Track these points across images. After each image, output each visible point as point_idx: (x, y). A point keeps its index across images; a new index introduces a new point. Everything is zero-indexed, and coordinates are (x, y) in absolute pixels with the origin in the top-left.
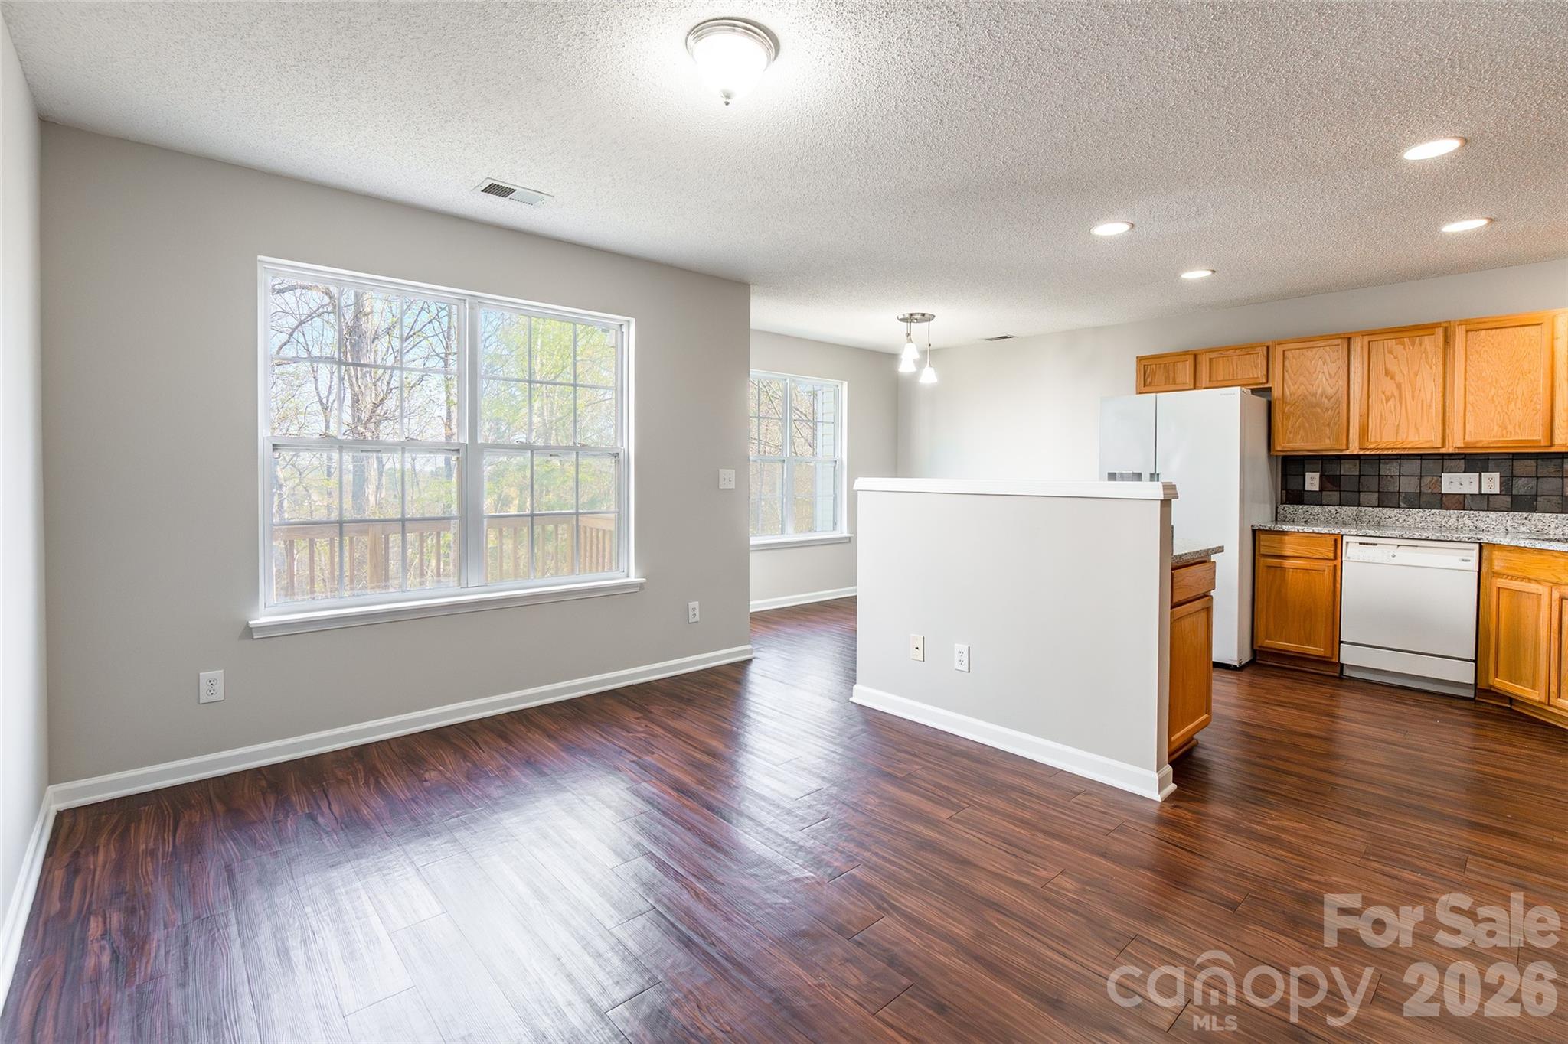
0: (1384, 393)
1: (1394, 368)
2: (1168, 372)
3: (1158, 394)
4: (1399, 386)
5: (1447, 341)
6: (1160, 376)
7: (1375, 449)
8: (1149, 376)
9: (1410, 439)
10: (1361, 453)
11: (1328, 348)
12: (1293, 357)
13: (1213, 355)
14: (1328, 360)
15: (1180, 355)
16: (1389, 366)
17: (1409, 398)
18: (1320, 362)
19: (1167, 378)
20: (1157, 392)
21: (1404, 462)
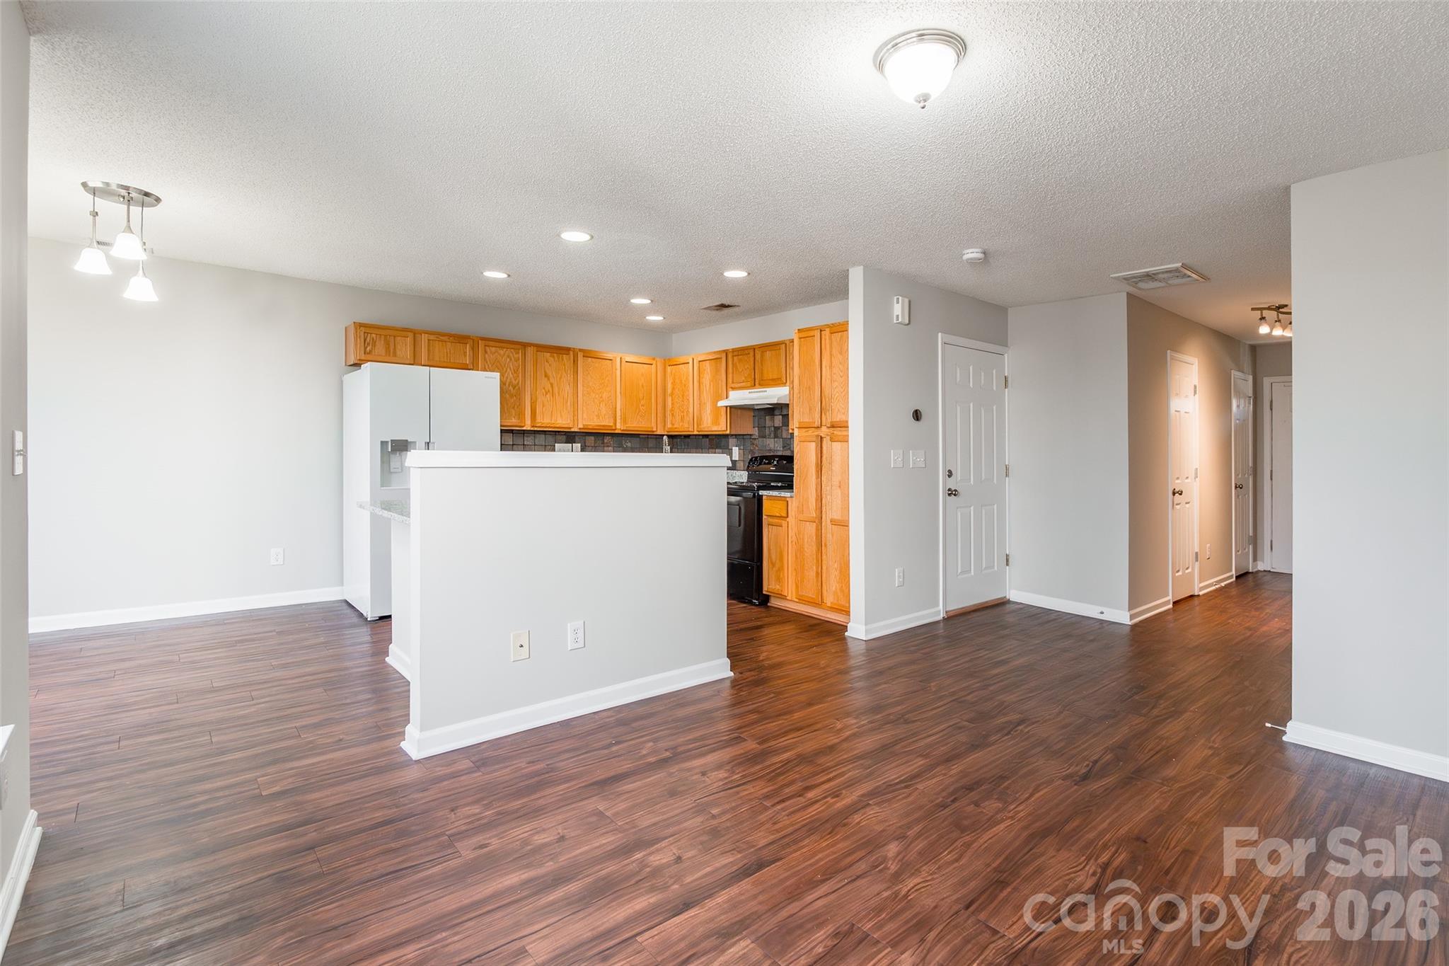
0: (544, 388)
1: (549, 373)
2: (389, 344)
3: (431, 368)
4: (552, 385)
5: (575, 361)
6: (380, 348)
7: (539, 427)
8: (368, 344)
9: (558, 422)
10: (532, 429)
11: (512, 350)
12: (491, 352)
13: (432, 337)
14: (513, 359)
15: (397, 330)
16: (547, 371)
17: (557, 394)
18: (508, 360)
19: (388, 349)
20: (430, 366)
21: (537, 436)
